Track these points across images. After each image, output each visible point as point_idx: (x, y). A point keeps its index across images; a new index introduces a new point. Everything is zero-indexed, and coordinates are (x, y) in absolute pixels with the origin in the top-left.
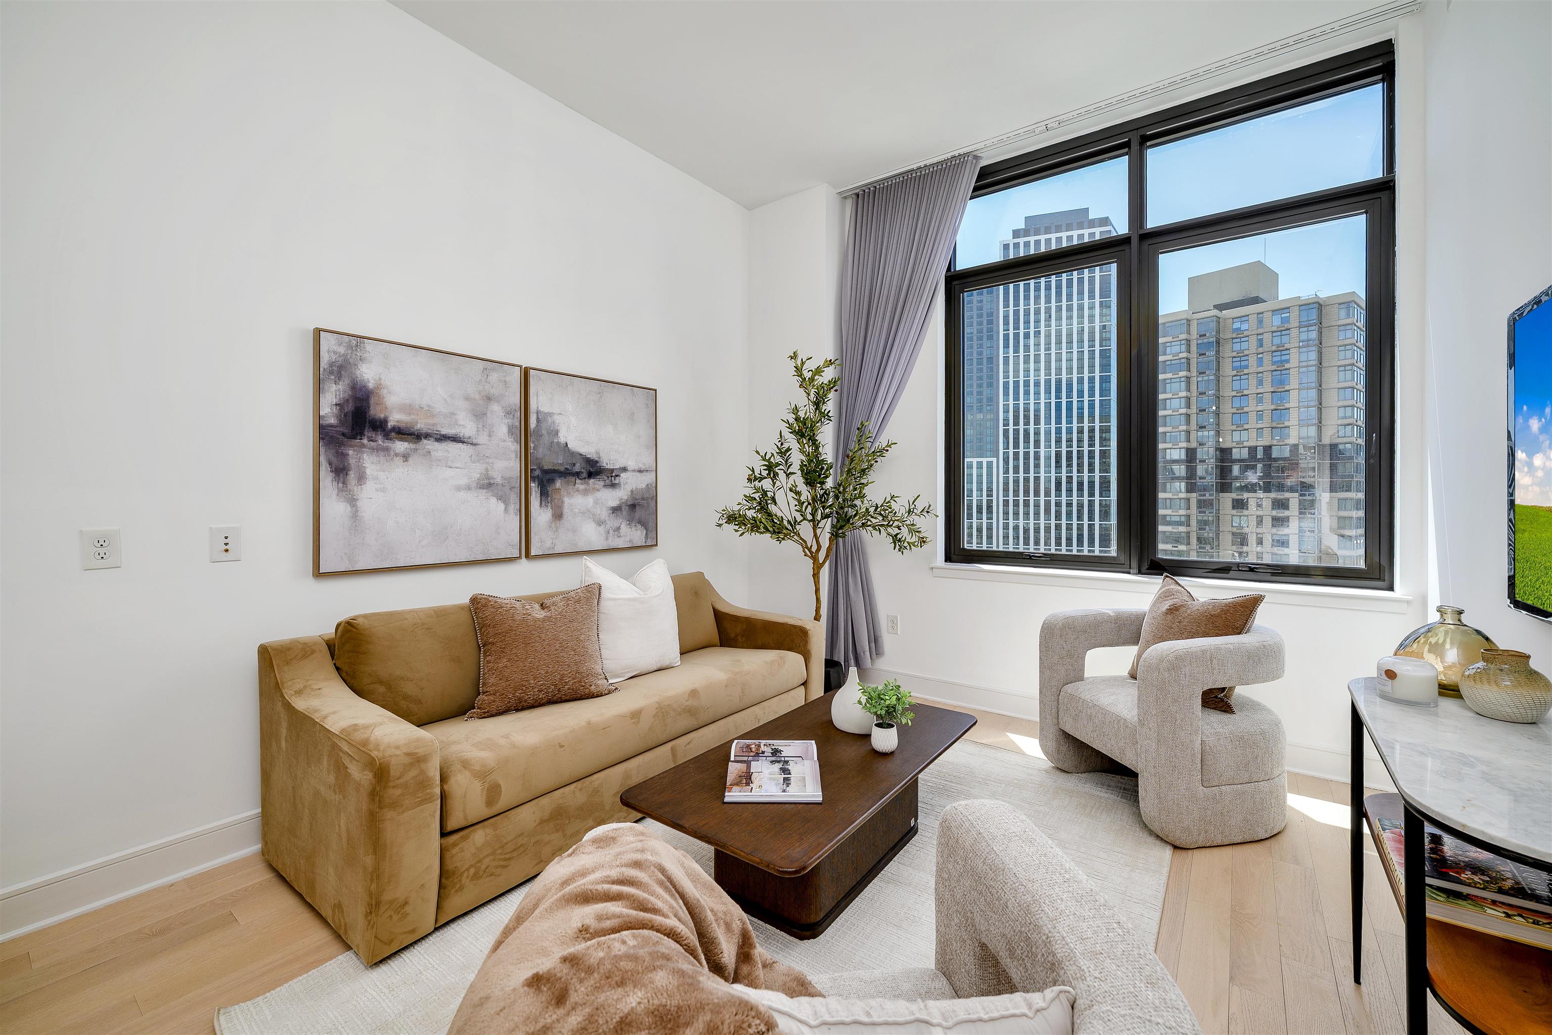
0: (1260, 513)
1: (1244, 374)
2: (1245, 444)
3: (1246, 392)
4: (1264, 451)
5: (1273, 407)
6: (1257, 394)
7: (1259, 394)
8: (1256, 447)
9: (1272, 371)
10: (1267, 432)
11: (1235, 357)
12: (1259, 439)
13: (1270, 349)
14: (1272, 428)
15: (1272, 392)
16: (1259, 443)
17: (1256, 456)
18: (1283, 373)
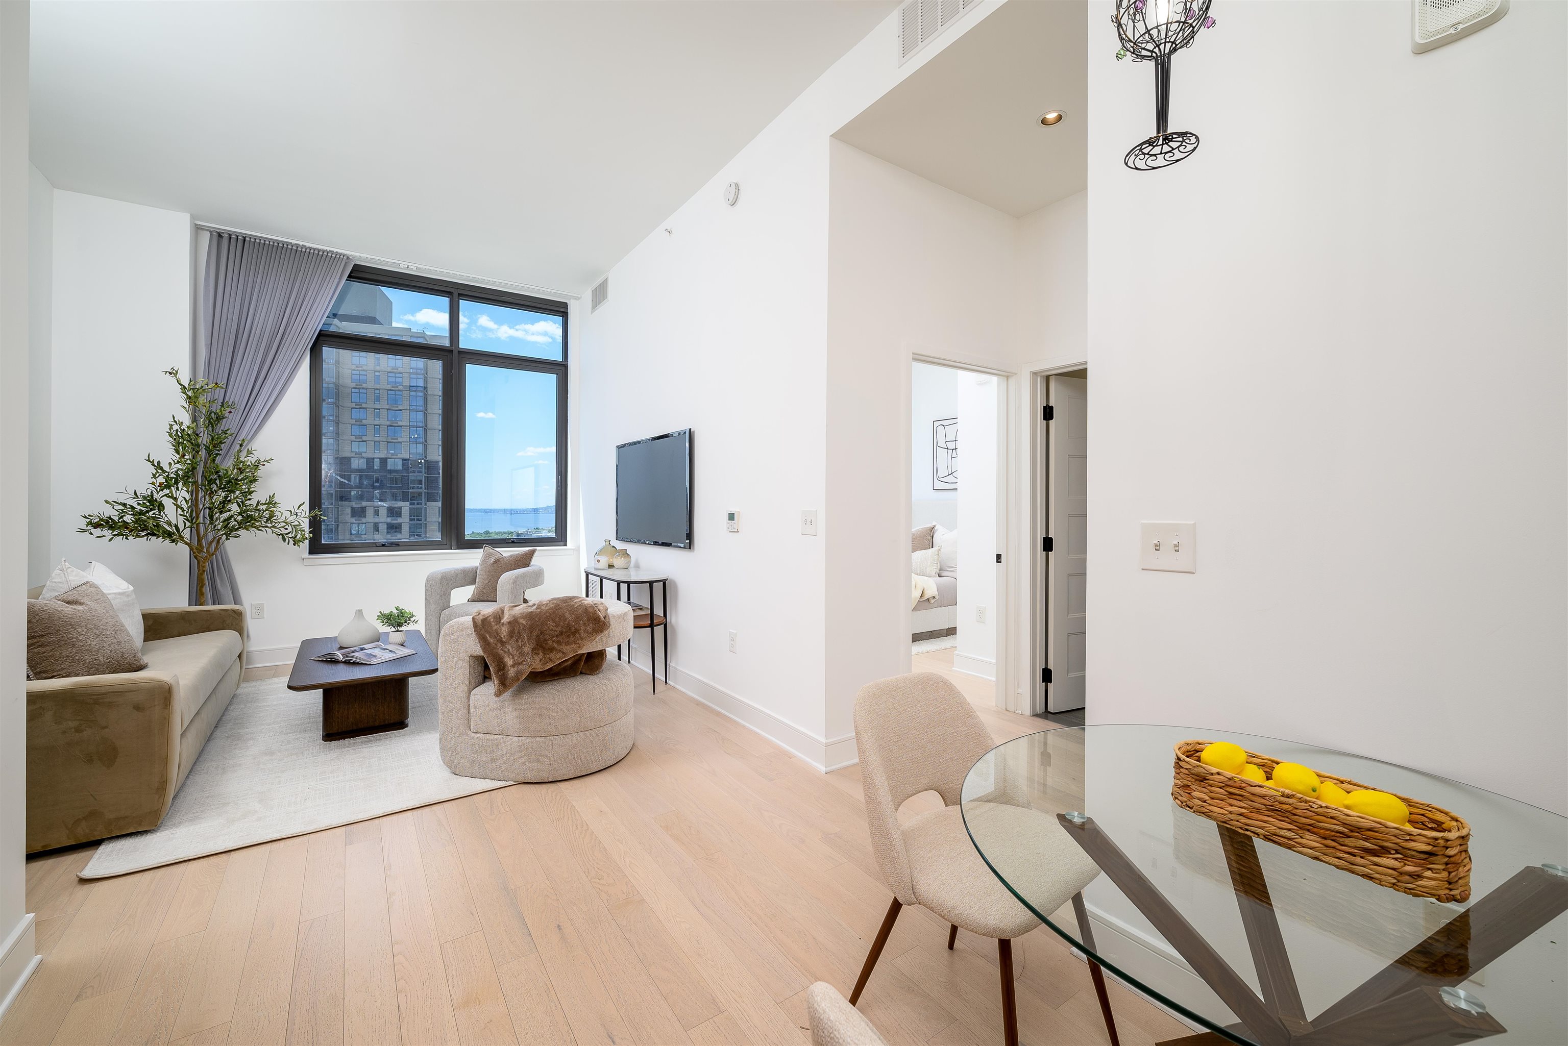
0: (377, 520)
1: (363, 388)
2: (364, 455)
3: (364, 406)
4: (380, 462)
5: (388, 423)
6: (375, 409)
7: (377, 409)
8: (373, 459)
9: (388, 390)
10: (383, 445)
11: (354, 370)
12: (375, 451)
13: (386, 370)
14: (388, 442)
15: (388, 409)
16: (376, 455)
17: (374, 467)
18: (396, 394)
